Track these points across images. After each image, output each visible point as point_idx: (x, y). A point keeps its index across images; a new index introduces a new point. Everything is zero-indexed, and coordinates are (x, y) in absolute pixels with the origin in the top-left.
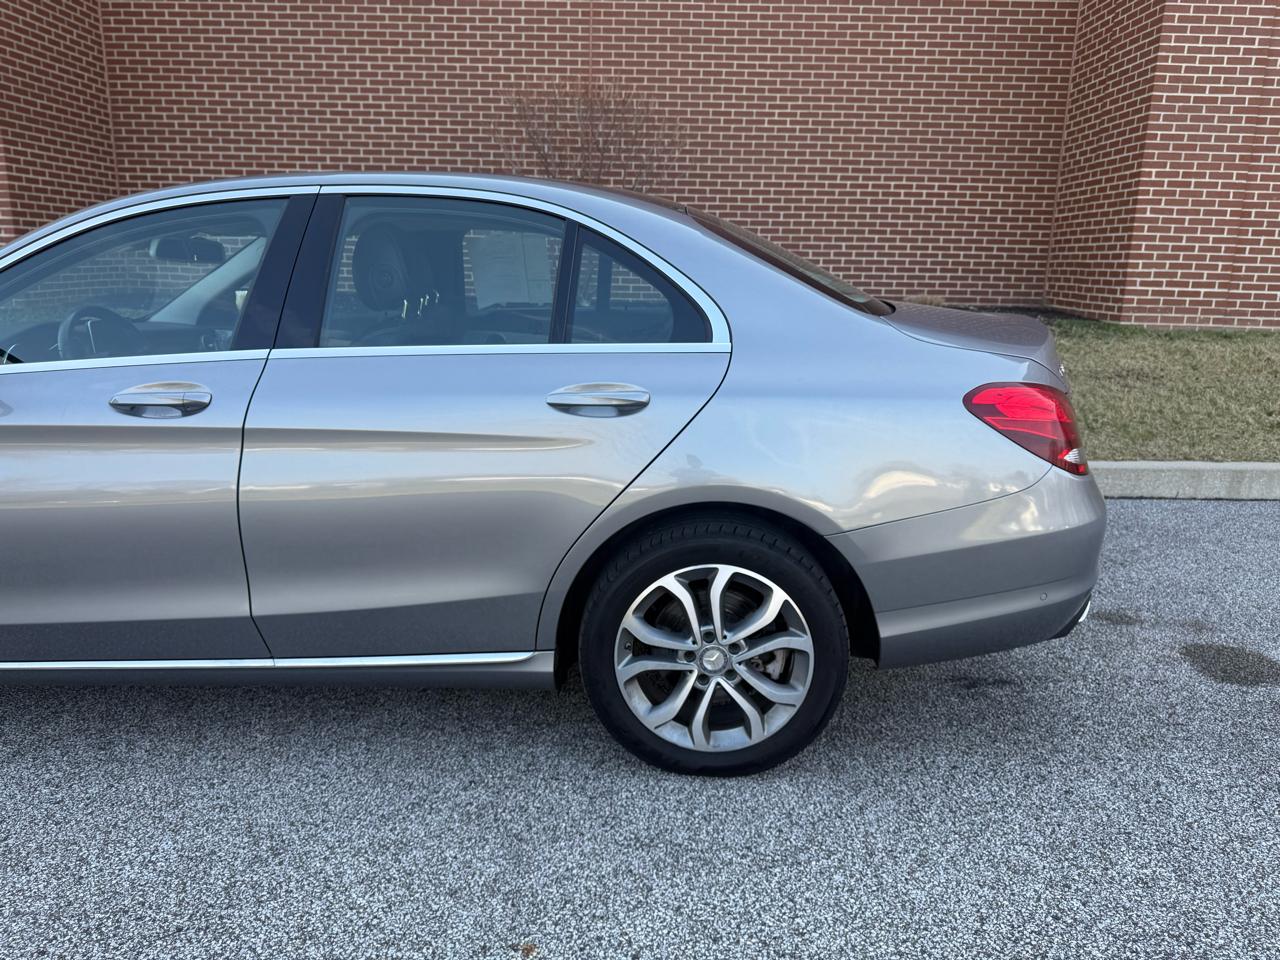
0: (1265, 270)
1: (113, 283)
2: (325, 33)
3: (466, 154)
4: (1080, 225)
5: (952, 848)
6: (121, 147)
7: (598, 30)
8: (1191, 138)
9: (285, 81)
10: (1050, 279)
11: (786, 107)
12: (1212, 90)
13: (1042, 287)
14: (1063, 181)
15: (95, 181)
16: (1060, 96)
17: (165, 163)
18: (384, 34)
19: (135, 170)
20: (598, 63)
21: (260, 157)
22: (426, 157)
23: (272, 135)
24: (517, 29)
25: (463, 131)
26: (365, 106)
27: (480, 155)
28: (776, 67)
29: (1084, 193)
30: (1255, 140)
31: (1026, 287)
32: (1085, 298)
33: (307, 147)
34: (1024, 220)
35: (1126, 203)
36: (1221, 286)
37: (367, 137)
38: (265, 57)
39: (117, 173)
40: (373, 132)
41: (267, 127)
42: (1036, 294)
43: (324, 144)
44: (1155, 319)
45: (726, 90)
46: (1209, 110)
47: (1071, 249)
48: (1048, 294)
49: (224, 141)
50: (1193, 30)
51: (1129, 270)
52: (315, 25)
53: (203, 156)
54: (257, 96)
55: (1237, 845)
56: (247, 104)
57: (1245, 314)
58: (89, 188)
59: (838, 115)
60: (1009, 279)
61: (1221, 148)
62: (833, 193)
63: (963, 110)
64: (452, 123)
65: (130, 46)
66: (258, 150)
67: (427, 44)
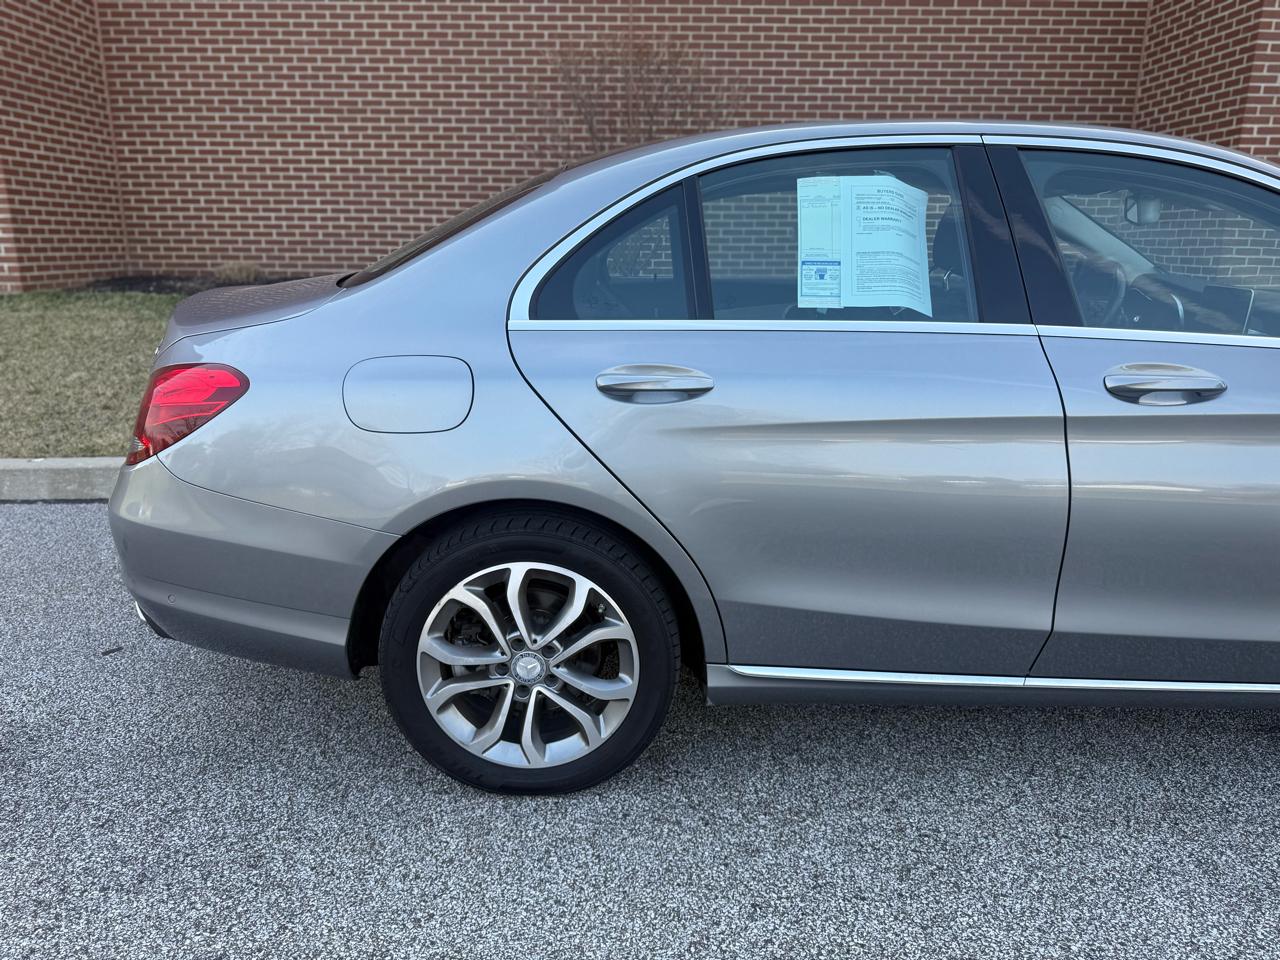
3: (496, 121)
6: (118, 118)
9: (297, 42)
11: (841, 65)
15: (92, 156)
16: (1135, 50)
17: (167, 135)
19: (134, 143)
20: (638, 19)
21: (271, 128)
22: (453, 125)
23: (284, 102)
25: (493, 95)
26: (386, 69)
27: (512, 121)
28: (830, 21)
33: (322, 115)
37: (388, 103)
38: (275, 16)
39: (115, 147)
40: (394, 98)
41: (278, 94)
45: (777, 47)
49: (232, 110)
53: (209, 127)
54: (267, 60)
56: (256, 68)
59: (898, 74)
63: (1031, 66)
64: (481, 87)
66: (269, 119)
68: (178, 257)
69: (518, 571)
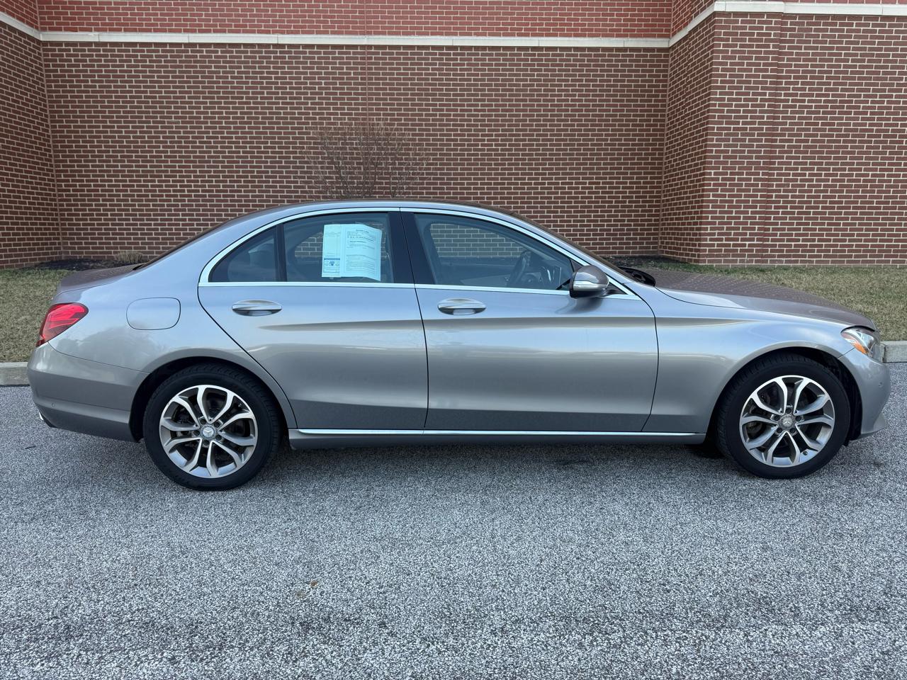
0: (784, 229)
1: (52, 253)
2: (195, 92)
3: (289, 167)
4: (675, 204)
5: (534, 534)
6: (59, 166)
7: (371, 89)
8: (733, 151)
9: (169, 122)
10: (661, 238)
11: (492, 135)
12: (743, 123)
13: (657, 243)
14: (666, 177)
15: (41, 189)
16: (661, 125)
17: (89, 176)
18: (234, 93)
19: (68, 181)
20: (372, 109)
21: (152, 171)
22: (263, 169)
23: (161, 157)
24: (319, 88)
25: (286, 153)
26: (222, 138)
27: (298, 167)
28: (484, 111)
29: (677, 184)
30: (771, 152)
31: (647, 243)
32: (679, 249)
33: (184, 164)
34: (643, 202)
35: (698, 191)
36: (758, 240)
37: (223, 157)
38: (156, 107)
39: (55, 183)
40: (227, 154)
41: (157, 152)
42: (653, 248)
43: (195, 162)
44: (720, 261)
46: (742, 135)
47: (672, 219)
48: (660, 247)
49: (129, 161)
50: (729, 88)
51: (702, 232)
52: (188, 87)
53: (115, 171)
54: (150, 132)
55: (679, 526)
56: (144, 137)
57: (774, 256)
58: (38, 194)
59: (525, 140)
60: (636, 239)
61: (751, 157)
62: (524, 189)
63: (601, 135)
64: (279, 148)
65: (65, 102)
67: (261, 98)
68: (93, 248)
69: (202, 389)
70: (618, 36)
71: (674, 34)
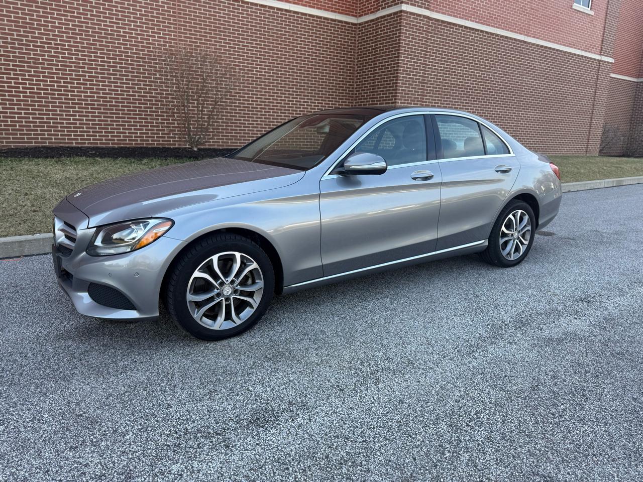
3: (116, 75)
7: (181, 21)
8: (408, 91)
11: (262, 65)
12: (413, 75)
16: (353, 71)
20: (181, 37)
22: (94, 75)
24: (140, 15)
25: (114, 63)
33: (18, 63)
37: (57, 61)
40: (60, 59)
43: (29, 63)
45: (238, 55)
46: (412, 82)
59: (282, 71)
63: (323, 73)
64: (108, 58)
70: (332, 11)
71: (360, 16)
